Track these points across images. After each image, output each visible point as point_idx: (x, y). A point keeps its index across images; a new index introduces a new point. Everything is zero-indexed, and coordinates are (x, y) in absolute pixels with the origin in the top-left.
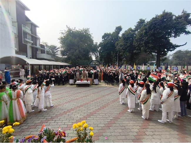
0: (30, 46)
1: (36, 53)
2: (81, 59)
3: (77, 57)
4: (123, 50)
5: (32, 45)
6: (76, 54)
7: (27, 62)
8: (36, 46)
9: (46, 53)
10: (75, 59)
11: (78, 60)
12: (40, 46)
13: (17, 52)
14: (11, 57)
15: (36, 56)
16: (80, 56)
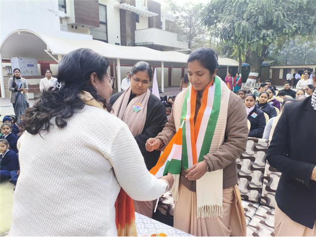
1: (134, 29)
3: (261, 20)
5: (121, 3)
6: (258, 9)
7: (48, 49)
8: (133, 6)
9: (164, 26)
10: (250, 31)
11: (262, 33)
12: (145, 5)
13: (76, 28)
14: (19, 33)
15: (133, 38)
16: (276, 13)
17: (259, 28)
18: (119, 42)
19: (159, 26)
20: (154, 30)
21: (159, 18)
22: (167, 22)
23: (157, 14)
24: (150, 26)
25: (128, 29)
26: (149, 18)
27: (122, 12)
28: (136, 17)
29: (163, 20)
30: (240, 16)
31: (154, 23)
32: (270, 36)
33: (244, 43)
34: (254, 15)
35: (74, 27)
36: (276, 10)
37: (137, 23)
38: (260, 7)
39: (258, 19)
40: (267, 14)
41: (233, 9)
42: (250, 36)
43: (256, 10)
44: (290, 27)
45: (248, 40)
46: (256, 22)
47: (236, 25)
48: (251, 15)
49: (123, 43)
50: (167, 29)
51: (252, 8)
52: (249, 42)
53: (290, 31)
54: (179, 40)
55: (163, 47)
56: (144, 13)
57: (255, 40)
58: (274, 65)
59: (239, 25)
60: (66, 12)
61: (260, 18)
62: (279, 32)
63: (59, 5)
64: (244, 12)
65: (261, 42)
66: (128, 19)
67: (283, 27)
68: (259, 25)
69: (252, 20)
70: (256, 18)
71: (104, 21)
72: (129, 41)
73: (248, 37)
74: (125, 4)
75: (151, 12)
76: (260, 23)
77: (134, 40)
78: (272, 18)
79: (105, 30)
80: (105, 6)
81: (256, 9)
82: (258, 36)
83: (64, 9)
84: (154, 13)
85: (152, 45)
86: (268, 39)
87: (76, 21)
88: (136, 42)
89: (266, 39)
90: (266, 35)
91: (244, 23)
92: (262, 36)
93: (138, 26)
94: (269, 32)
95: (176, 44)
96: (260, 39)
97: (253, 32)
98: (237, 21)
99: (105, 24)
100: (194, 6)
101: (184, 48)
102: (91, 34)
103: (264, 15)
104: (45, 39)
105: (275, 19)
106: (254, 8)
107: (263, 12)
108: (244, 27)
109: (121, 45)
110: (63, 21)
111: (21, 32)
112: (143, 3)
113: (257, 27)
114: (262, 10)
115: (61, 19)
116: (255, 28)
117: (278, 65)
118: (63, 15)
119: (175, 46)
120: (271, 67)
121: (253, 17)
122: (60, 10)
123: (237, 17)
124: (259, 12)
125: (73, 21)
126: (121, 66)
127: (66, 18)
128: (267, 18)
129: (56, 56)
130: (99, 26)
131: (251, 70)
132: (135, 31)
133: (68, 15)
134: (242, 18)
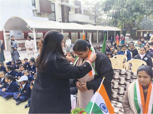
0: (59, 4)
1: (68, 14)
2: (142, 12)
3: (133, 8)
5: (62, 2)
6: (132, 2)
7: (28, 25)
8: (68, 3)
9: (83, 12)
10: (128, 13)
11: (134, 14)
12: (73, 3)
13: (40, 15)
14: (13, 18)
15: (68, 19)
16: (141, 4)
17: (132, 12)
18: (61, 21)
19: (80, 12)
20: (78, 15)
21: (80, 8)
22: (84, 10)
23: (79, 7)
24: (76, 13)
25: (65, 14)
26: (75, 9)
27: (62, 6)
28: (69, 9)
29: (82, 10)
30: (122, 6)
31: (78, 11)
32: (138, 16)
33: (125, 19)
34: (130, 5)
35: (40, 14)
36: (141, 3)
37: (69, 12)
38: (133, 1)
39: (132, 7)
40: (136, 5)
41: (118, 3)
42: (128, 16)
43: (131, 3)
44: (148, 11)
45: (127, 18)
46: (131, 9)
47: (120, 10)
48: (128, 5)
49: (63, 21)
50: (84, 14)
51: (128, 2)
52: (127, 19)
53: (148, 13)
54: (90, 19)
55: (83, 22)
56: (73, 6)
57: (131, 18)
58: (138, 30)
59: (122, 10)
60: (35, 7)
61: (133, 6)
62: (142, 13)
63: (32, 4)
64: (124, 4)
65: (134, 19)
66: (65, 9)
67: (145, 11)
68: (132, 10)
69: (129, 8)
70: (131, 7)
71: (54, 11)
72: (66, 21)
73: (127, 16)
74: (64, 2)
75: (77, 6)
76: (133, 9)
77: (68, 20)
78: (139, 6)
79: (54, 15)
80: (54, 4)
82: (132, 16)
83: (34, 6)
84: (78, 6)
85: (77, 22)
86: (137, 17)
87: (40, 12)
88: (69, 21)
89: (136, 17)
90: (136, 15)
91: (125, 9)
92: (134, 16)
93: (70, 13)
94: (138, 13)
95: (89, 21)
96: (133, 17)
97: (129, 14)
98: (121, 9)
99: (54, 12)
100: (97, 2)
101: (93, 23)
102: (48, 18)
103: (135, 5)
104: (26, 21)
105: (140, 7)
106: (130, 2)
107: (134, 4)
108: (125, 12)
109: (62, 22)
110: (34, 12)
111: (14, 18)
112: (72, 2)
113: (131, 11)
114: (134, 3)
115: (33, 11)
116: (130, 12)
117: (140, 30)
118: (34, 8)
119: (88, 22)
120: (136, 31)
121: (129, 6)
122: (32, 6)
123: (121, 7)
124: (132, 4)
125: (39, 11)
126: (63, 32)
127: (36, 10)
128: (136, 7)
129: (32, 29)
130: (51, 14)
131: (127, 32)
132: (69, 15)
133: (36, 8)
134: (124, 7)
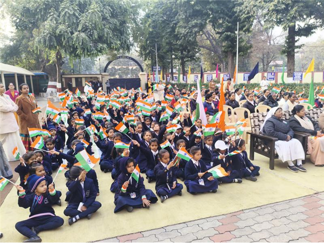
3: (96, 34)
4: (278, 12)
11: (99, 46)
17: (96, 42)
42: (89, 48)
46: (92, 35)
48: (86, 28)
52: (89, 53)
57: (94, 52)
65: (99, 54)
69: (88, 33)
70: (92, 32)
76: (95, 37)
78: (103, 34)
81: (90, 23)
82: (96, 49)
90: (102, 48)
92: (99, 49)
94: (105, 46)
103: (97, 30)
105: (106, 35)
107: (96, 27)
116: (92, 40)
121: (89, 30)
124: (93, 27)
128: (99, 34)
131: (50, 79)
